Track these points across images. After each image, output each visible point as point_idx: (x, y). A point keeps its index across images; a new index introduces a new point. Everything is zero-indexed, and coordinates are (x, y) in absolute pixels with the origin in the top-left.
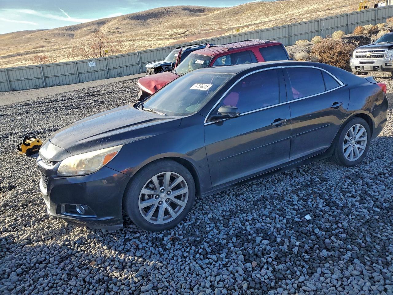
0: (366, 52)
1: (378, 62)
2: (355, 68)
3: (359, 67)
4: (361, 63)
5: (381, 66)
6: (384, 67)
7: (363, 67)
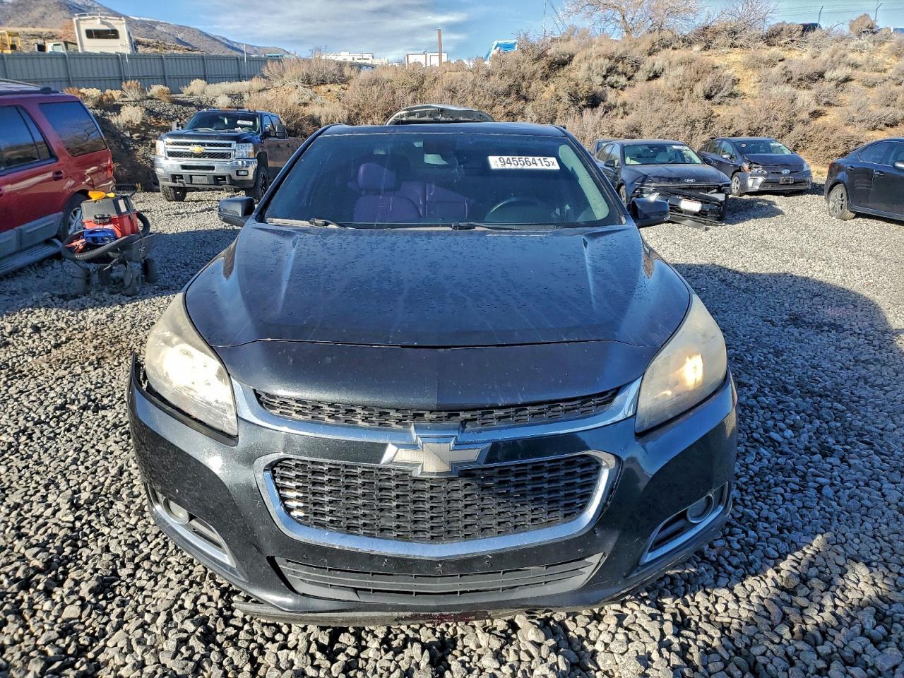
0: (189, 144)
1: (220, 167)
2: (170, 179)
3: (181, 177)
4: (184, 167)
5: (230, 176)
6: (235, 177)
7: (191, 176)
